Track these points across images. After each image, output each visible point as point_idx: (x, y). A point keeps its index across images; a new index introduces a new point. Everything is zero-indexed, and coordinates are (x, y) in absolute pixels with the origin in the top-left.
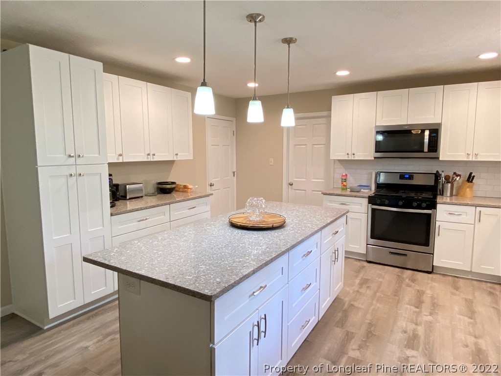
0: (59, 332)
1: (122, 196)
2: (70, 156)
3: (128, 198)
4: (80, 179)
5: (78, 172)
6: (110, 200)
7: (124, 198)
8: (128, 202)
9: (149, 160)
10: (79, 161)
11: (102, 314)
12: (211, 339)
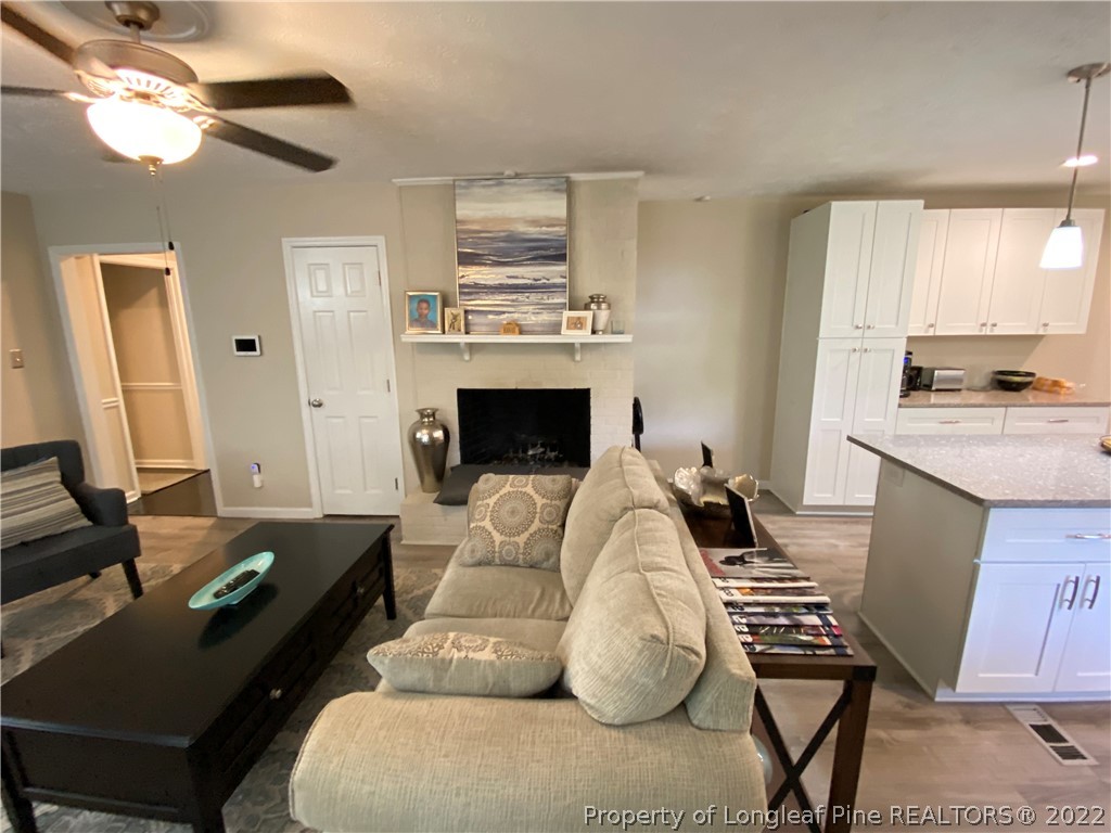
0: (811, 522)
1: (925, 386)
2: (857, 327)
3: (933, 388)
4: (865, 355)
5: (865, 347)
6: (902, 386)
7: (928, 387)
8: (933, 395)
9: (983, 333)
10: (868, 333)
11: (863, 524)
12: (977, 553)
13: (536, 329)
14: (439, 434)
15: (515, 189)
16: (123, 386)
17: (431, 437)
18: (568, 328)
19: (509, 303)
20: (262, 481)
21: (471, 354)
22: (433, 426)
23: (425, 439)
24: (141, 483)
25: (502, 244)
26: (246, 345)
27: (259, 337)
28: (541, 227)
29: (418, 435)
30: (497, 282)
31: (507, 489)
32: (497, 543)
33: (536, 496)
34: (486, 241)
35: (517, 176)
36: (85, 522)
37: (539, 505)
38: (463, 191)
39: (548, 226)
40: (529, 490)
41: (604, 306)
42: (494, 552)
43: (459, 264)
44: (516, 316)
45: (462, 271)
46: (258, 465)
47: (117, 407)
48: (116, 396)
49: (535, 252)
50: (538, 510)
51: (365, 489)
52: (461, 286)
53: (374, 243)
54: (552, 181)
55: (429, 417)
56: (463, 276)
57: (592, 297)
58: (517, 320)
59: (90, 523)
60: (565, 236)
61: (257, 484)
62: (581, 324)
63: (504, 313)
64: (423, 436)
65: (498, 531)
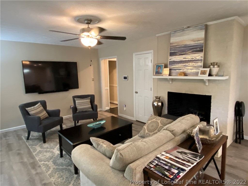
13: (191, 74)
14: (160, 104)
15: (188, 31)
16: (109, 85)
17: (158, 104)
18: (201, 74)
19: (183, 66)
20: (126, 109)
21: (172, 82)
22: (159, 101)
23: (156, 105)
24: (110, 106)
25: (182, 49)
26: (125, 78)
27: (128, 76)
28: (195, 41)
29: (154, 103)
30: (180, 60)
31: (154, 120)
32: (146, 133)
33: (160, 124)
34: (178, 48)
35: (188, 27)
36: (91, 110)
37: (159, 126)
38: (172, 35)
39: (197, 41)
40: (159, 121)
41: (216, 66)
42: (145, 135)
43: (170, 56)
44: (185, 70)
45: (171, 58)
46: (125, 105)
47: (108, 89)
48: (108, 87)
49: (193, 50)
50: (159, 127)
51: (145, 116)
52: (170, 62)
53: (151, 52)
54: (200, 27)
55: (158, 99)
56: (170, 59)
57: (211, 63)
58: (185, 71)
59: (92, 110)
60: (203, 43)
61: (125, 110)
62: (205, 73)
63: (181, 69)
64: (156, 104)
65: (147, 130)
